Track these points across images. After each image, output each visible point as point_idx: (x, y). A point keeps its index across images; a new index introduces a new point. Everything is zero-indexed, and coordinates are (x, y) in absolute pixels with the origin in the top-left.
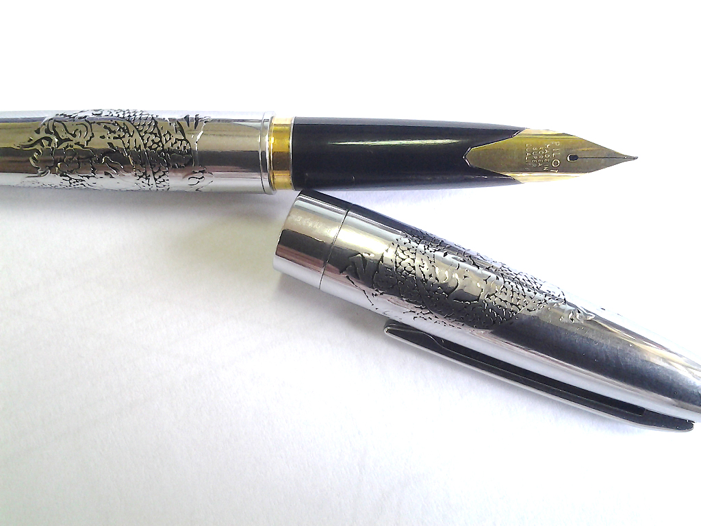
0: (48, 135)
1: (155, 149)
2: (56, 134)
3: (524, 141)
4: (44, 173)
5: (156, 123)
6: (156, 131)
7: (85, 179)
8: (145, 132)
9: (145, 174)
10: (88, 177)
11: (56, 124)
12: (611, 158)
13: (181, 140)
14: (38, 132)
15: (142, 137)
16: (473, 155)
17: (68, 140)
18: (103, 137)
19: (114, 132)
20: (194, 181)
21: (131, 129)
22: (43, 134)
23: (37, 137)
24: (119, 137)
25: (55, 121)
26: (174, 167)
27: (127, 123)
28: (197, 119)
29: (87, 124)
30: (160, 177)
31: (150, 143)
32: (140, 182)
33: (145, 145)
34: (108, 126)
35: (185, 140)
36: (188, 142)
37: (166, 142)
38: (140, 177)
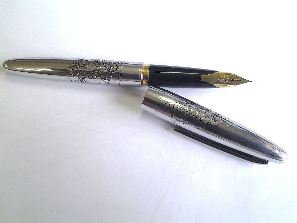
0: (76, 65)
1: (108, 71)
2: (79, 64)
3: (218, 75)
4: (74, 76)
5: (109, 63)
6: (109, 65)
7: (86, 78)
8: (106, 66)
9: (104, 78)
10: (87, 78)
11: (79, 61)
12: (244, 81)
13: (117, 68)
14: (73, 63)
15: (105, 67)
16: (203, 77)
17: (83, 66)
18: (93, 66)
19: (97, 65)
20: (118, 81)
21: (102, 64)
22: (75, 64)
23: (73, 65)
24: (98, 66)
25: (78, 61)
26: (114, 76)
27: (100, 63)
28: (121, 63)
29: (88, 62)
30: (109, 79)
31: (107, 69)
32: (102, 80)
33: (106, 69)
34: (95, 63)
35: (118, 68)
36: (118, 69)
37: (112, 68)
38: (103, 79)
